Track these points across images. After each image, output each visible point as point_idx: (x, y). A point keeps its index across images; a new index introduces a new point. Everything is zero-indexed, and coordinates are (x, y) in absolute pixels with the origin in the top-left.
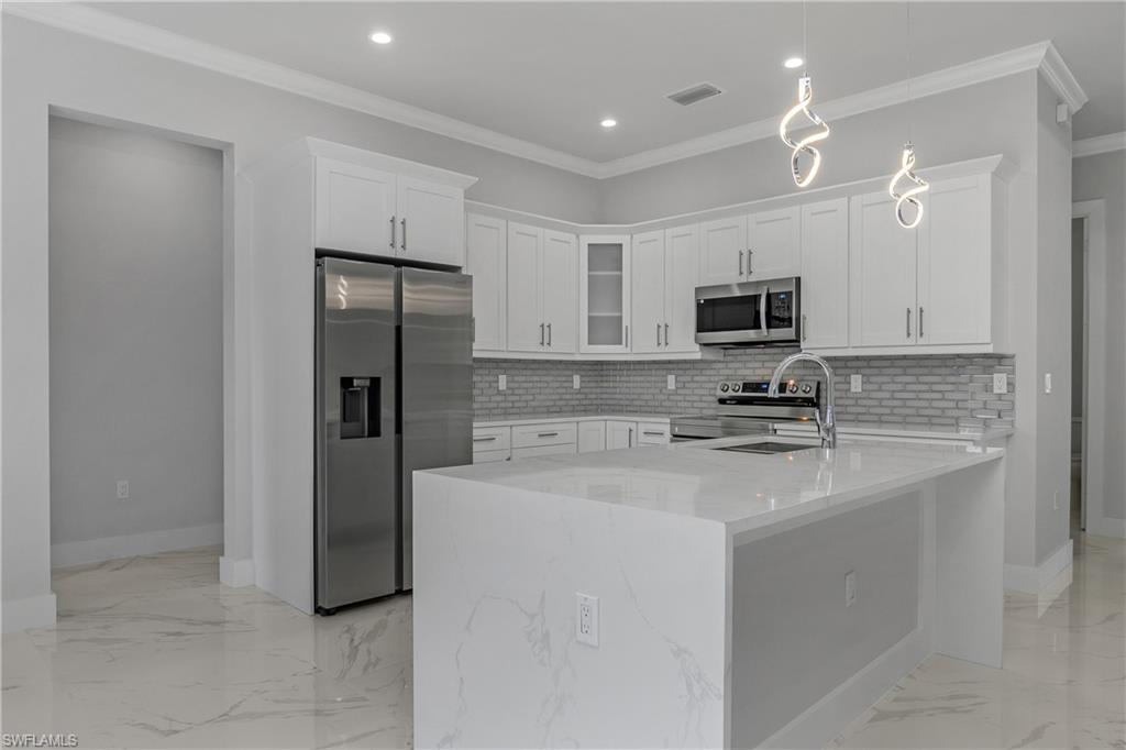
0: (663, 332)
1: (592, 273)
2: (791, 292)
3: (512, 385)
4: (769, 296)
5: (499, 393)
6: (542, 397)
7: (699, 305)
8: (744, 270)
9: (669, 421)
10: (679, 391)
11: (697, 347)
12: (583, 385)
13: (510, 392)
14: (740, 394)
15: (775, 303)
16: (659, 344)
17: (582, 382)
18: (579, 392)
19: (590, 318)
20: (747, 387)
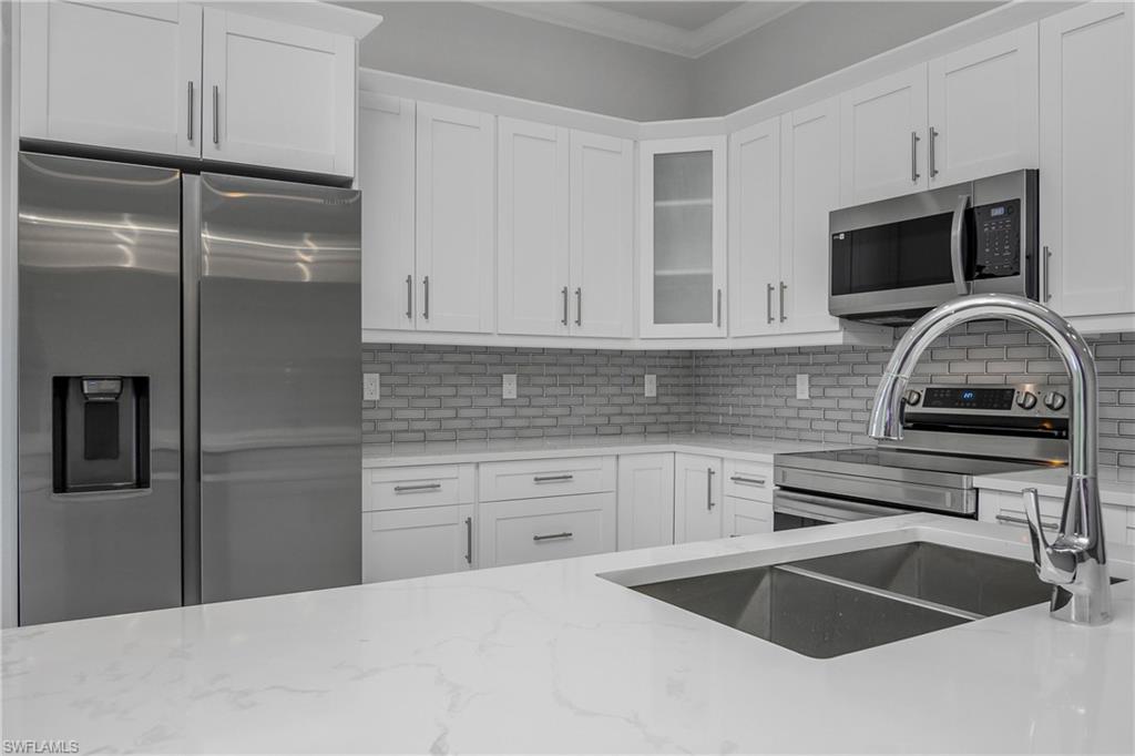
0: (777, 295)
1: (660, 204)
2: (1018, 201)
3: (526, 391)
4: (969, 214)
5: (503, 403)
6: (584, 410)
7: (836, 243)
8: (923, 169)
9: (770, 458)
10: (817, 403)
11: (835, 324)
12: (662, 390)
13: (524, 401)
14: (920, 409)
15: (984, 229)
16: (770, 319)
17: (659, 386)
18: (656, 402)
19: (657, 280)
20: (933, 396)
